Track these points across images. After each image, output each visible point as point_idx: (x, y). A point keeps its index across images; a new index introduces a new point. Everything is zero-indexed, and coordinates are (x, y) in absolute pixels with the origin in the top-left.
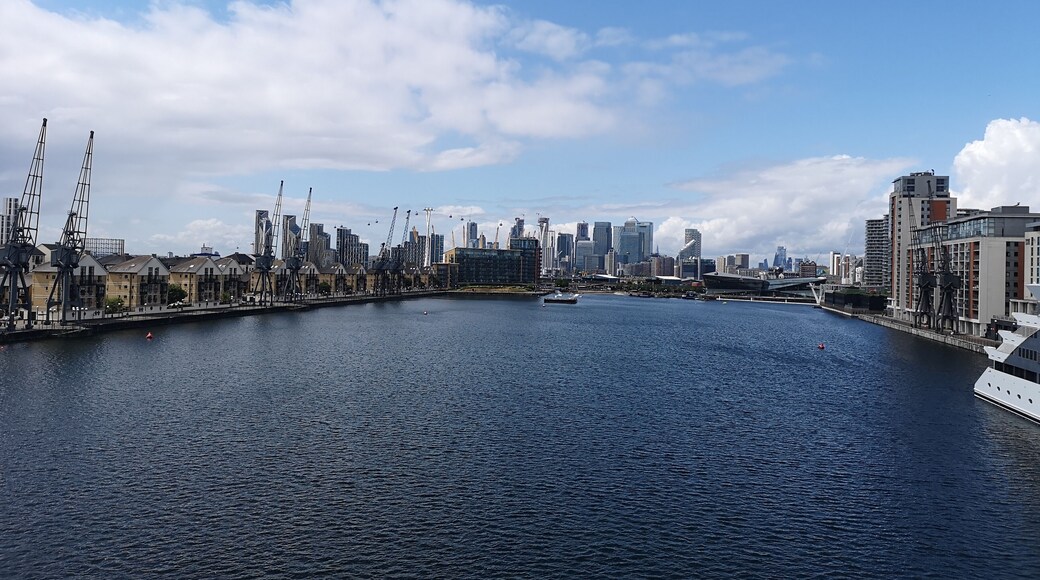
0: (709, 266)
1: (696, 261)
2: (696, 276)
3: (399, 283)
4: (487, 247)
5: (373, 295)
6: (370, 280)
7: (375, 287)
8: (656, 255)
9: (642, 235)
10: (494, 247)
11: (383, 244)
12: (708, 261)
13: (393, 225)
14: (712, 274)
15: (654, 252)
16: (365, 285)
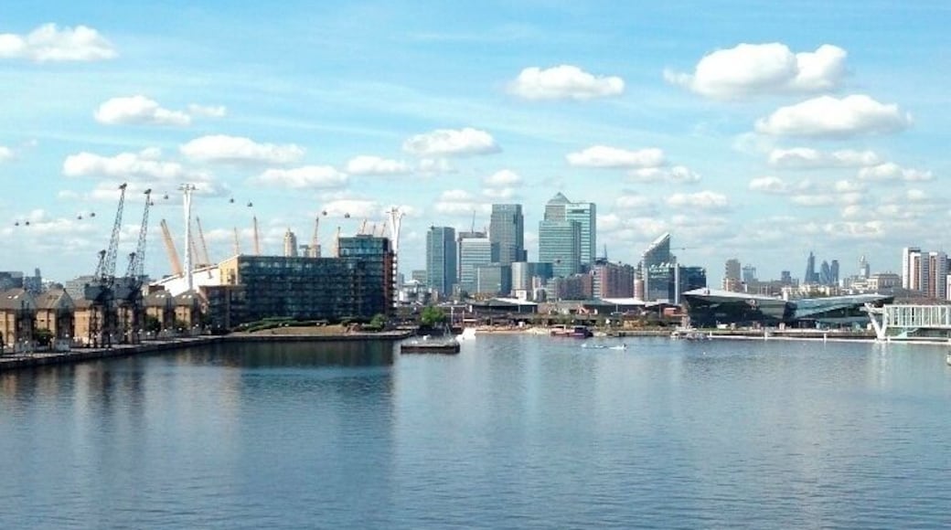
0: (695, 277)
1: (672, 270)
2: (671, 297)
3: (135, 323)
4: (301, 253)
5: (88, 346)
6: (82, 320)
7: (93, 330)
8: (602, 262)
9: (577, 226)
10: (312, 254)
11: (103, 253)
12: (694, 269)
13: (119, 217)
14: (700, 292)
15: (599, 255)
16: (72, 328)
